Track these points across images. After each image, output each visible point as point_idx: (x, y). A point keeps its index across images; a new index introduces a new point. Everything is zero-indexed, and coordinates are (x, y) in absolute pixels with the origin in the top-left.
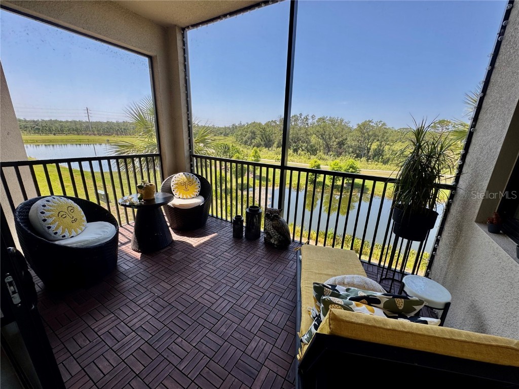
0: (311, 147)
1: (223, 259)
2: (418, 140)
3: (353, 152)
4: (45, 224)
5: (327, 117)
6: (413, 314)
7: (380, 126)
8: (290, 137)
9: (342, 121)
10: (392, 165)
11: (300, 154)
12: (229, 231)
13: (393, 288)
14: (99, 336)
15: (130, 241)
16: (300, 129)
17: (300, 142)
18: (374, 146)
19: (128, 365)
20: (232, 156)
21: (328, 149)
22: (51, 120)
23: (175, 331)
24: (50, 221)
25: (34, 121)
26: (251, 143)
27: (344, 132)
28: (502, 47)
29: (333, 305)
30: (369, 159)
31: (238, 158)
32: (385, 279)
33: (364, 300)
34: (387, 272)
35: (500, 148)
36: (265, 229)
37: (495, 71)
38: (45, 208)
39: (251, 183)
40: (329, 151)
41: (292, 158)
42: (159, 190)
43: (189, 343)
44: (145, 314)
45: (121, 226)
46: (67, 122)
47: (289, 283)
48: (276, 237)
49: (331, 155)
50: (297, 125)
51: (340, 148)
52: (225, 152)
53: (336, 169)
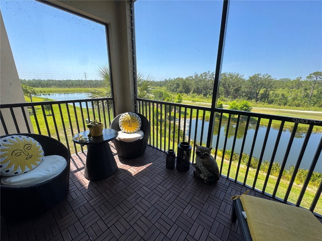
1: (158, 193)
3: (245, 96)
5: (227, 73)
7: (266, 77)
9: (238, 75)
10: (275, 104)
11: (208, 97)
12: (162, 162)
17: (208, 89)
18: (262, 91)
20: (165, 99)
22: (67, 80)
25: (59, 81)
26: (176, 91)
27: (239, 83)
30: (258, 100)
31: (168, 100)
40: (228, 95)
49: (229, 98)
50: (206, 79)
51: (236, 93)
52: (160, 96)
53: (234, 107)
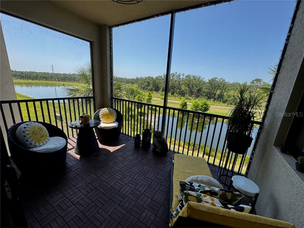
0: (182, 92)
1: (128, 160)
2: (241, 96)
3: (206, 96)
4: (25, 139)
5: (191, 75)
6: (236, 202)
7: (221, 81)
8: (170, 85)
9: (200, 77)
11: (175, 96)
12: (132, 143)
13: (227, 180)
14: (53, 207)
15: (74, 148)
16: (176, 81)
17: (176, 88)
18: (218, 92)
19: (69, 226)
20: (136, 96)
21: (191, 93)
22: (31, 72)
23: (98, 205)
24: (28, 137)
25: (21, 72)
26: (147, 89)
27: (201, 84)
28: (288, 47)
29: (190, 196)
30: (215, 100)
31: (139, 97)
32: (223, 175)
33: (208, 193)
34: (224, 171)
35: (287, 104)
36: (153, 143)
37: (284, 60)
38: (25, 129)
39: (146, 112)
40: (192, 94)
41: (170, 98)
42: (93, 118)
43: (106, 213)
44: (81, 194)
45: (69, 138)
46: (40, 73)
47: (166, 176)
48: (159, 148)
49: (193, 97)
50: (174, 79)
51: (199, 93)
52: (132, 93)
53: (196, 105)
